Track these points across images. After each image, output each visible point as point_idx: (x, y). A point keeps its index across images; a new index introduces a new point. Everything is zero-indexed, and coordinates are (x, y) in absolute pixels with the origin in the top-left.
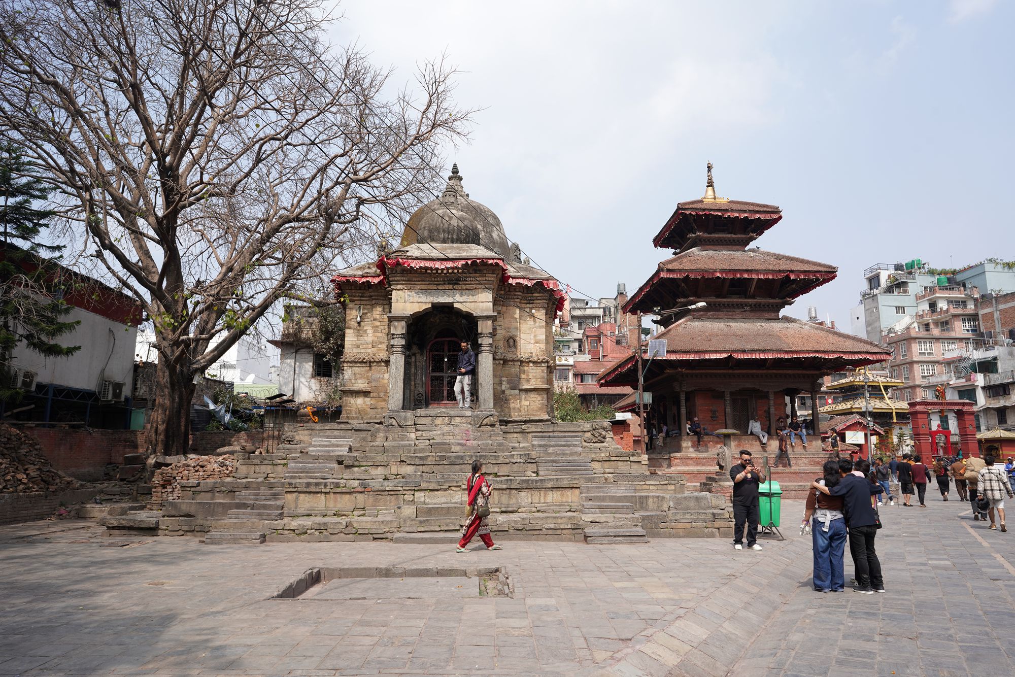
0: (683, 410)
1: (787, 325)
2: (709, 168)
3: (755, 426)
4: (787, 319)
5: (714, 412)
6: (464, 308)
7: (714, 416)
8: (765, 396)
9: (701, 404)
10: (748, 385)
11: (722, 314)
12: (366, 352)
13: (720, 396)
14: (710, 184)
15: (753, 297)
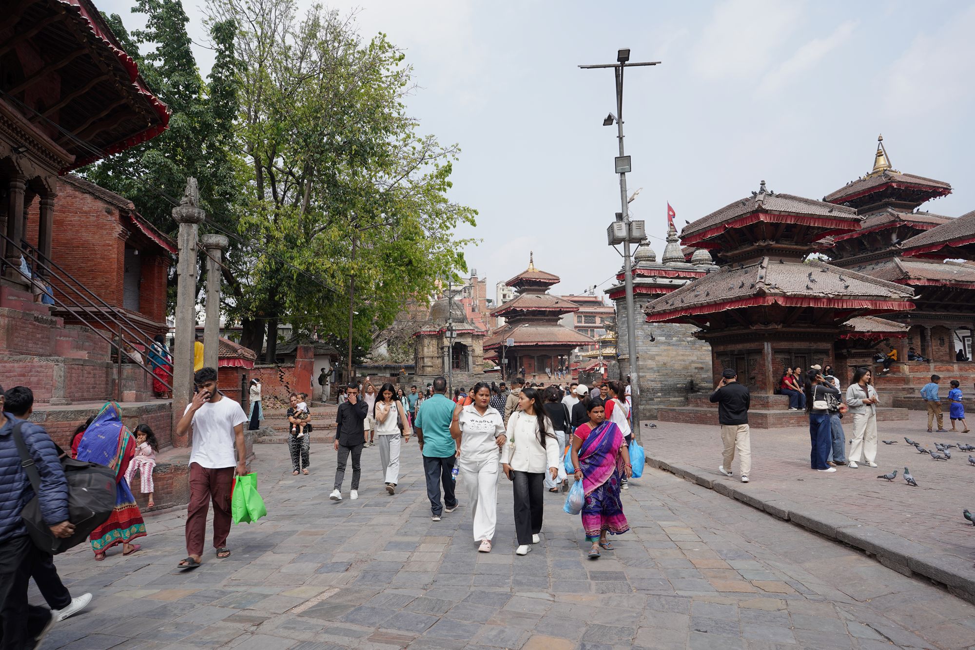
0: (518, 364)
1: (560, 328)
2: (531, 254)
3: (548, 370)
4: (560, 326)
5: (530, 364)
6: (464, 343)
7: (530, 365)
8: (550, 357)
9: (525, 360)
10: (544, 353)
11: (534, 323)
12: (431, 354)
13: (533, 358)
14: (531, 262)
15: (547, 316)
